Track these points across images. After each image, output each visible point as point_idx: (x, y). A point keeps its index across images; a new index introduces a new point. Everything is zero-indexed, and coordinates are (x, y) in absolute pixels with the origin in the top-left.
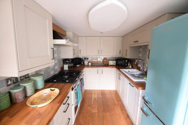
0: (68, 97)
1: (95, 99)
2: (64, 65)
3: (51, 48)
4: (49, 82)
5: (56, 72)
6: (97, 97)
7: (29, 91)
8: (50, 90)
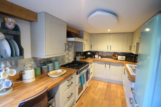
0: (72, 78)
1: (100, 88)
2: (77, 57)
3: (65, 44)
4: (64, 66)
5: (70, 61)
6: (102, 88)
7: (50, 69)
8: (61, 71)
